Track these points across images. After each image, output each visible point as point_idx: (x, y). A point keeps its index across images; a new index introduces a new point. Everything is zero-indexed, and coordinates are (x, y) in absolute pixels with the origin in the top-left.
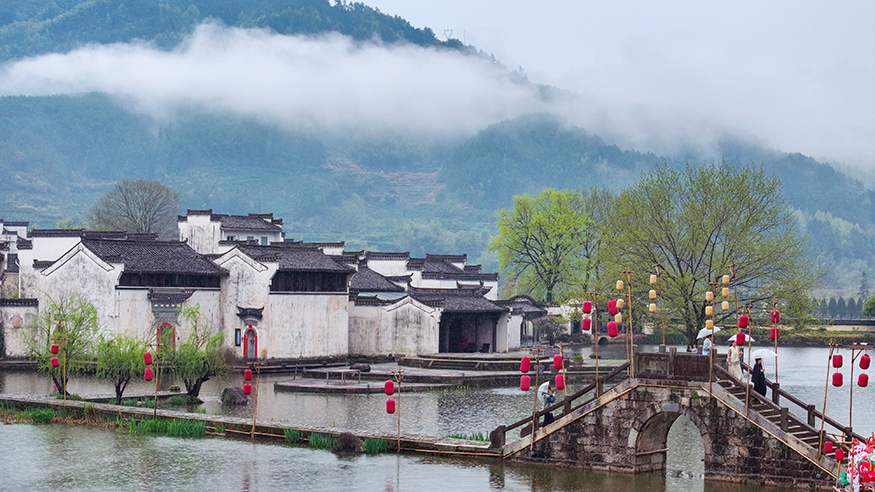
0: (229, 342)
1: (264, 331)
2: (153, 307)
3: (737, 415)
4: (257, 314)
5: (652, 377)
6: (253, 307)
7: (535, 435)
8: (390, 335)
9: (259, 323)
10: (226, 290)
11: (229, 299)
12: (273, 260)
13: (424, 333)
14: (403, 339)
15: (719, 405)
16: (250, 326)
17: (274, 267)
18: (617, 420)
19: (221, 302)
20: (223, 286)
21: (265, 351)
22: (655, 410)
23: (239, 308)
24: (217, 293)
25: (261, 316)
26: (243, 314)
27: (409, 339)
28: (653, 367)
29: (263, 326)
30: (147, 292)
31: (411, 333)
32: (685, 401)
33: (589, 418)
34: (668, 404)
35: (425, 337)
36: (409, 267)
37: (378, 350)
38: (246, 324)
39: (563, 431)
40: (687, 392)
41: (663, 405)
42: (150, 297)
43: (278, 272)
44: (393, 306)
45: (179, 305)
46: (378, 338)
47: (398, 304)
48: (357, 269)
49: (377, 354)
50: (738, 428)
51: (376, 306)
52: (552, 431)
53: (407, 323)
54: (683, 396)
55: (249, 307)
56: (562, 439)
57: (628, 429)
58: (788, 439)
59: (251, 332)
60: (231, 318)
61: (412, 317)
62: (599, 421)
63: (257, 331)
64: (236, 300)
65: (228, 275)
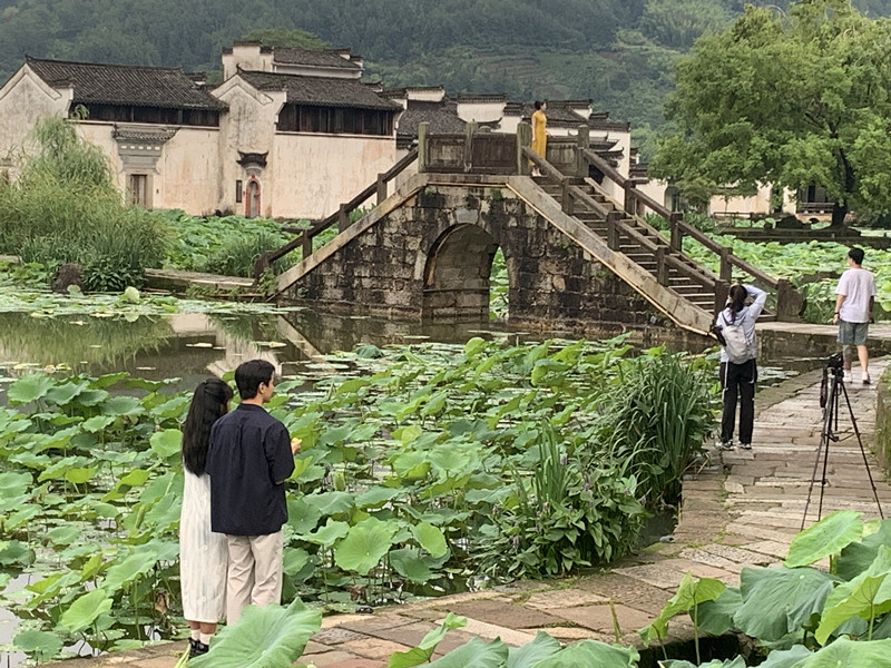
0: (230, 197)
1: (267, 182)
2: (119, 148)
3: (551, 227)
4: (260, 160)
5: (446, 170)
6: (255, 151)
7: (304, 265)
9: (263, 172)
10: (225, 129)
11: (229, 142)
12: (279, 89)
15: (528, 211)
16: (253, 177)
17: (281, 98)
18: (401, 240)
19: (220, 146)
20: (222, 124)
21: (269, 209)
22: (448, 222)
23: (241, 153)
24: (214, 134)
25: (266, 163)
26: (245, 160)
28: (447, 155)
29: (267, 176)
30: (111, 129)
32: (485, 207)
33: (369, 237)
34: (465, 211)
36: (507, 112)
38: (248, 174)
39: (337, 258)
40: (487, 192)
41: (458, 212)
42: (115, 135)
43: (286, 105)
45: (157, 148)
48: (405, 107)
50: (551, 246)
52: (324, 257)
54: (482, 198)
55: (252, 151)
56: (337, 269)
57: (414, 253)
58: (616, 262)
59: (254, 184)
60: (232, 166)
62: (380, 240)
63: (261, 183)
64: (238, 143)
65: (227, 110)
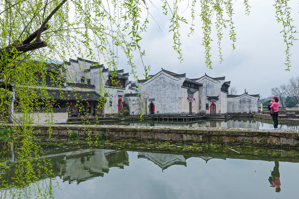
0: (204, 108)
1: (219, 104)
2: (188, 95)
4: (216, 98)
6: (214, 96)
8: (238, 106)
9: (217, 101)
10: (201, 91)
11: (203, 94)
13: (252, 105)
14: (244, 107)
16: (213, 103)
17: (223, 81)
19: (199, 95)
20: (200, 89)
21: (220, 111)
23: (207, 97)
24: (198, 92)
25: (218, 99)
26: (209, 98)
27: (246, 107)
29: (219, 102)
30: (187, 89)
31: (247, 105)
35: (252, 106)
37: (233, 111)
38: (211, 102)
42: (188, 91)
44: (240, 97)
45: (193, 95)
46: (233, 107)
47: (241, 96)
49: (233, 112)
51: (232, 97)
53: (245, 102)
55: (212, 96)
59: (213, 105)
60: (204, 100)
61: (247, 100)
63: (216, 104)
64: (206, 94)
65: (202, 85)
